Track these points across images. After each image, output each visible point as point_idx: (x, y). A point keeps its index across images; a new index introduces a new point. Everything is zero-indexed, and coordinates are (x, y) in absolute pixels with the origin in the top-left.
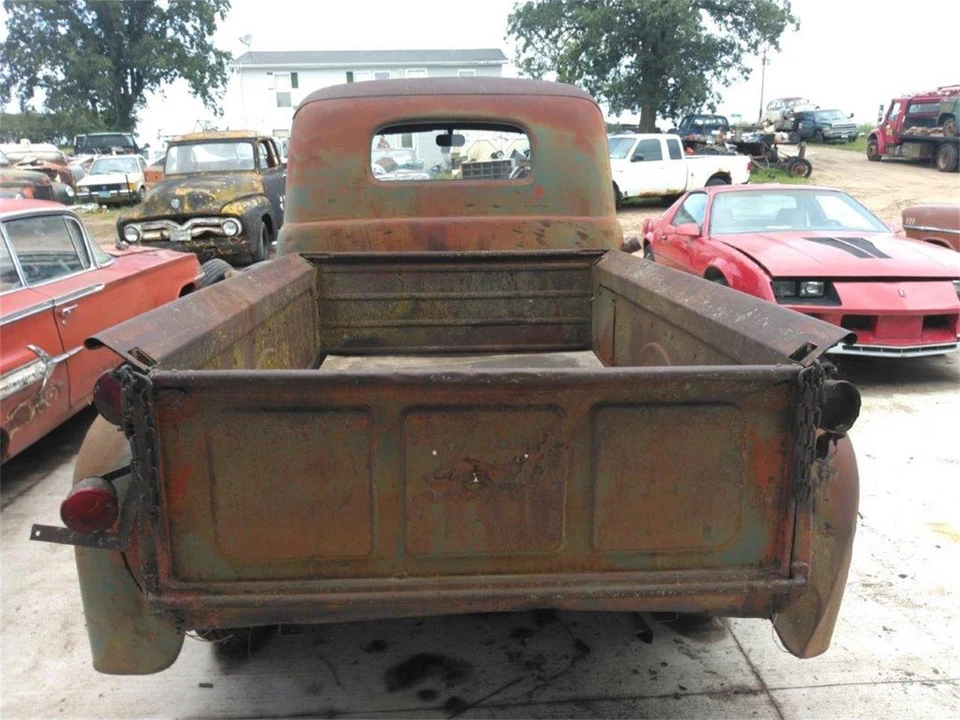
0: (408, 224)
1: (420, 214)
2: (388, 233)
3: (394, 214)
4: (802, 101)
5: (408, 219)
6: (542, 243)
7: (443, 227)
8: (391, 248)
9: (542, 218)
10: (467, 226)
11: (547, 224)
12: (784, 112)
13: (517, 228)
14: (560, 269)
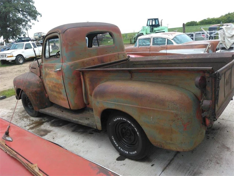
0: (97, 58)
1: (98, 55)
2: (94, 60)
3: (93, 56)
4: (42, 33)
5: (96, 57)
6: (119, 58)
7: (103, 57)
8: (94, 64)
9: (118, 53)
10: (107, 56)
11: (119, 54)
12: (39, 36)
13: (114, 56)
14: (123, 63)
